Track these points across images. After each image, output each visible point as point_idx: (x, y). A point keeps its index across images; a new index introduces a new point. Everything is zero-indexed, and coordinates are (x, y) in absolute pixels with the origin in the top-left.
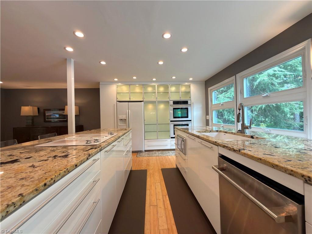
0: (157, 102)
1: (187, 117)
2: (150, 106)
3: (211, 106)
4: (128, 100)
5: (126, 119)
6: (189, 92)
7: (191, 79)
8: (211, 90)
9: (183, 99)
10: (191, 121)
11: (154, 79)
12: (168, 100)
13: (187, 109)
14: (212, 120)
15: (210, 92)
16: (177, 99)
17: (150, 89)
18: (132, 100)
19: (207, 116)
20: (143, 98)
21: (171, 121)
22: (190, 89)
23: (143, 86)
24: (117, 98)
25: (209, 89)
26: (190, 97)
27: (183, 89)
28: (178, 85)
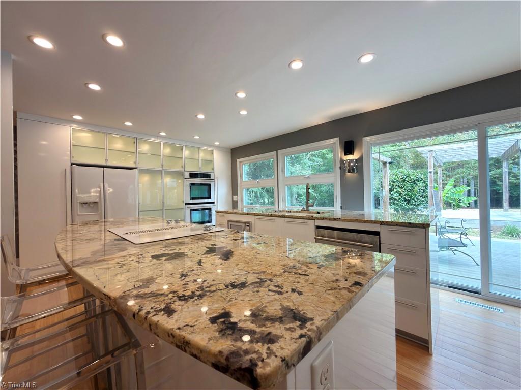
0: (163, 172)
1: (209, 197)
2: (146, 178)
3: (241, 183)
4: (103, 163)
5: (97, 200)
6: (211, 162)
7: (217, 143)
8: (241, 162)
9: (204, 170)
10: (213, 203)
11: (163, 134)
12: (182, 170)
13: (209, 185)
14: (242, 201)
15: (240, 165)
16: (195, 170)
17: (145, 148)
18: (110, 164)
19: (234, 196)
20: (136, 162)
21: (186, 204)
22: (213, 157)
23: (136, 141)
24: (72, 157)
25: (238, 160)
26: (213, 169)
27: (202, 155)
28: (196, 147)
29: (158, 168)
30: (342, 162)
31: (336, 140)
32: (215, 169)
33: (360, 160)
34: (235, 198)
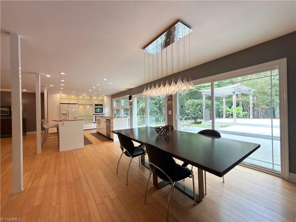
0: (86, 104)
2: (81, 107)
3: (113, 107)
4: (68, 103)
5: (66, 113)
9: (100, 103)
10: (104, 114)
12: (92, 103)
13: (102, 108)
16: (97, 103)
17: (81, 97)
18: (70, 103)
20: (77, 102)
22: (104, 99)
23: (78, 96)
24: (60, 102)
25: (113, 99)
26: (104, 103)
27: (100, 98)
28: (98, 96)
29: (84, 103)
32: (105, 102)
33: (132, 102)
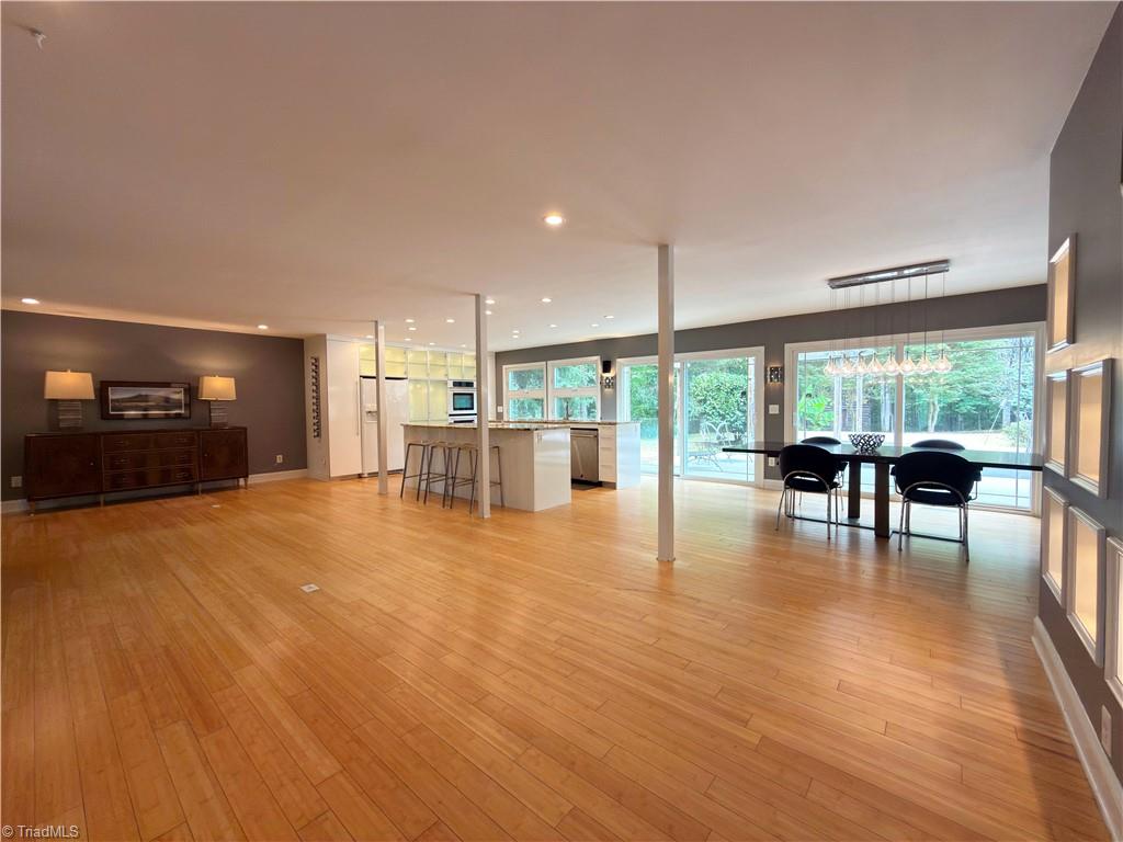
0: (429, 382)
1: (472, 408)
3: (507, 392)
8: (506, 369)
9: (465, 378)
12: (446, 379)
13: (472, 395)
14: (508, 412)
15: (505, 372)
16: (459, 378)
19: (499, 407)
20: (408, 373)
21: (451, 415)
23: (404, 350)
25: (504, 367)
29: (424, 377)
30: (602, 377)
31: (597, 358)
33: (614, 378)
34: (500, 409)
